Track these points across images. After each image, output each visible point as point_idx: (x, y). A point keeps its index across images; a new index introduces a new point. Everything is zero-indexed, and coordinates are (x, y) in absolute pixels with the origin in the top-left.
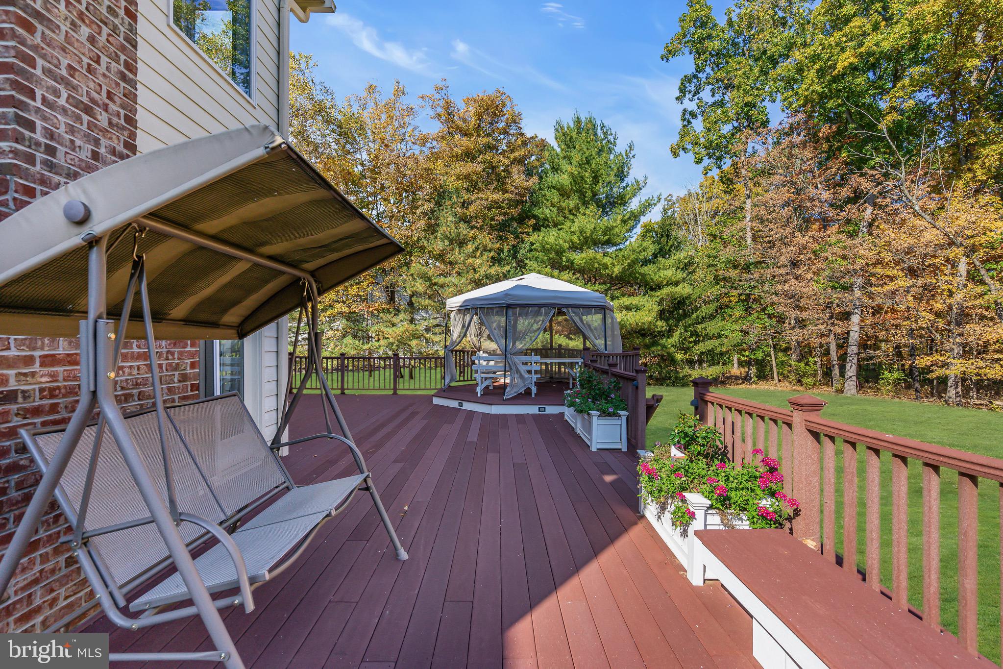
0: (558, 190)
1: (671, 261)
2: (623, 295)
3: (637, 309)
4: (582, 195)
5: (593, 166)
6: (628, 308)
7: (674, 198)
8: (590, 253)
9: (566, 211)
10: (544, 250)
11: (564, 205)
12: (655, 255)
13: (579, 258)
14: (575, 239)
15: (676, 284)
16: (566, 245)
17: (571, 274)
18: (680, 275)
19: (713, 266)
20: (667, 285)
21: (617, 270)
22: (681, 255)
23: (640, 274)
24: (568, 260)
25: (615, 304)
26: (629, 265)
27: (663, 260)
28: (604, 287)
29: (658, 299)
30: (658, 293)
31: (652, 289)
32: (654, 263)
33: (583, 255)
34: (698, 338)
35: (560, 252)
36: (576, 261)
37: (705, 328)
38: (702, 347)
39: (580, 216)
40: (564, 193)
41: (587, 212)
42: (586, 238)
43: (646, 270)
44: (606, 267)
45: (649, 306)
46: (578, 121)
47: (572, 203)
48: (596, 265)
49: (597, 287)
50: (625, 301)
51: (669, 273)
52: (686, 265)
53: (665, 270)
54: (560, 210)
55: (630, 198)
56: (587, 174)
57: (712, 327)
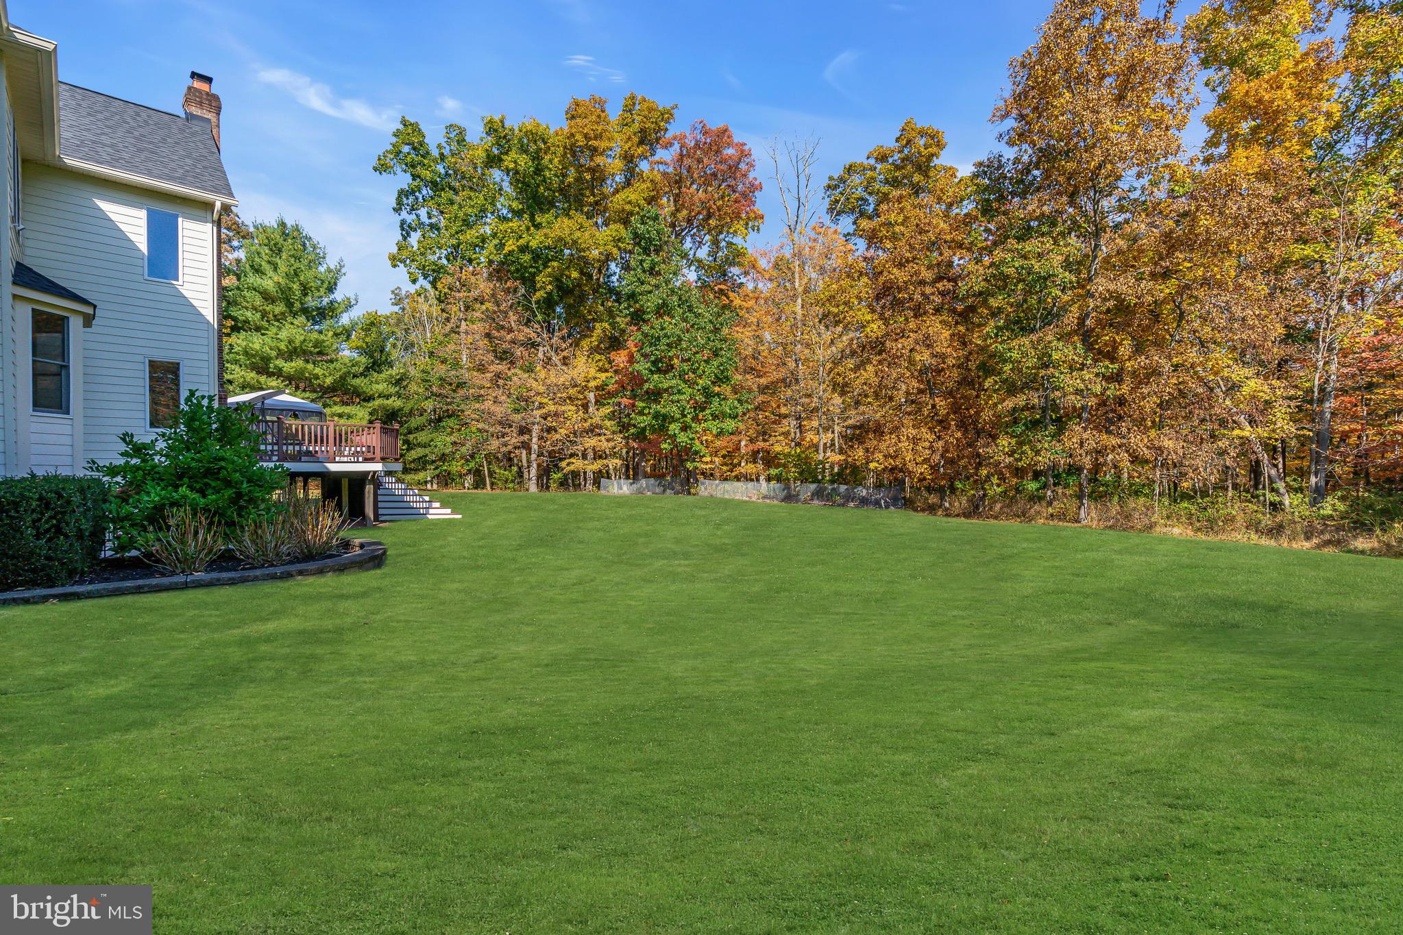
0: (260, 293)
1: (383, 376)
2: (335, 403)
3: (349, 417)
4: (290, 305)
5: (302, 278)
6: (340, 416)
7: (403, 293)
8: (298, 363)
9: (271, 316)
10: (246, 353)
11: (268, 309)
12: (367, 369)
13: (289, 367)
14: (283, 346)
15: (388, 397)
16: (274, 353)
17: (279, 381)
18: (393, 390)
19: (427, 381)
20: (379, 396)
21: (329, 381)
22: (394, 371)
23: (352, 386)
24: (276, 367)
25: (327, 411)
26: (341, 377)
27: (375, 374)
28: (314, 396)
29: (370, 410)
30: (370, 404)
31: (365, 400)
32: (366, 376)
33: (293, 364)
34: (410, 446)
35: (266, 359)
36: (285, 369)
37: (416, 438)
38: (414, 454)
39: (288, 326)
40: (267, 297)
41: (296, 322)
42: (295, 348)
43: (357, 382)
44: (317, 377)
45: (360, 414)
46: (283, 224)
47: (279, 308)
48: (307, 375)
49: (307, 395)
50: (338, 409)
51: (381, 387)
52: (400, 380)
53: (378, 384)
54: (264, 315)
55: (342, 312)
56: (295, 287)
57: (422, 437)
